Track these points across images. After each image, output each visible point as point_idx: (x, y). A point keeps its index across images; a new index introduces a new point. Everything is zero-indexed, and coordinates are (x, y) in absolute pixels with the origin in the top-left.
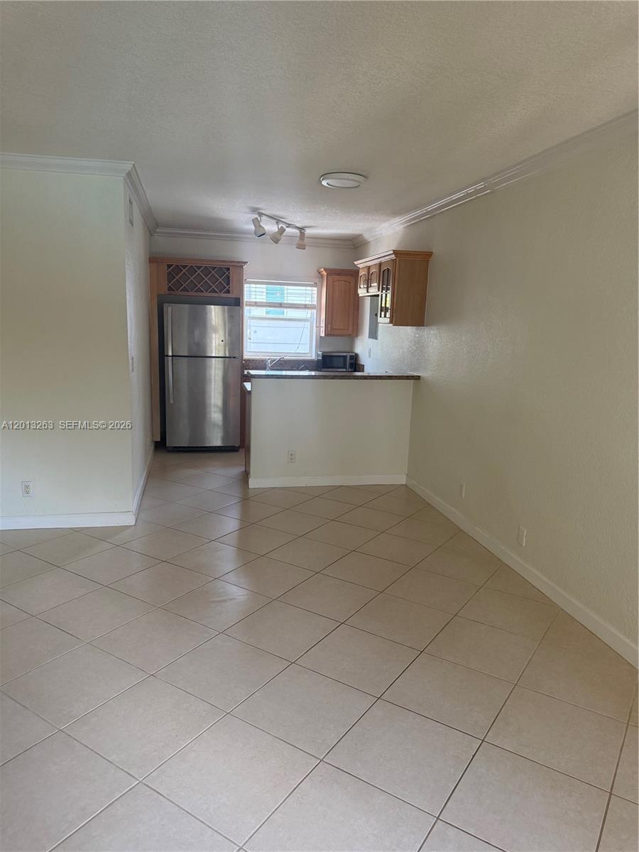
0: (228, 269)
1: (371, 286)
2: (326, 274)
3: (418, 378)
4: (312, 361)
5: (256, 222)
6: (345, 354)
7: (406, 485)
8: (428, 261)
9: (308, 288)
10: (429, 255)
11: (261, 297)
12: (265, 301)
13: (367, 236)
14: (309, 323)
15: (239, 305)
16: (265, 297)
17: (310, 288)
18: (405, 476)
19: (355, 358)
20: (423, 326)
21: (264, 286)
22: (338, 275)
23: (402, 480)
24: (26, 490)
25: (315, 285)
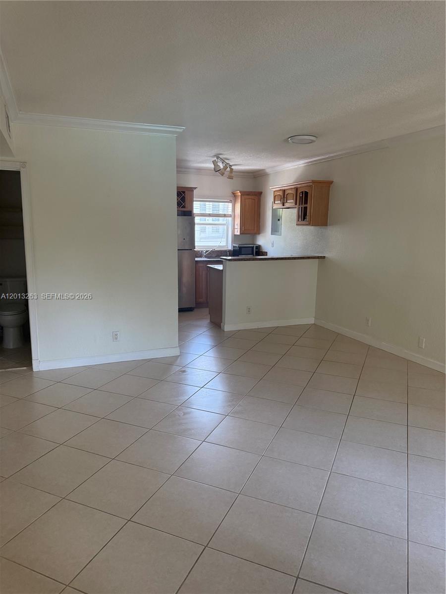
0: (184, 192)
1: (286, 202)
2: (240, 194)
3: (324, 257)
4: (229, 251)
5: (214, 162)
6: (252, 246)
7: (314, 324)
8: (330, 187)
9: (226, 204)
10: (329, 183)
11: (198, 210)
12: (199, 212)
13: (268, 171)
14: (226, 226)
15: (191, 216)
16: (199, 210)
17: (228, 204)
18: (314, 319)
19: (259, 247)
20: (327, 226)
21: (199, 203)
22: (248, 195)
23: (311, 321)
24: (115, 337)
25: (230, 202)
